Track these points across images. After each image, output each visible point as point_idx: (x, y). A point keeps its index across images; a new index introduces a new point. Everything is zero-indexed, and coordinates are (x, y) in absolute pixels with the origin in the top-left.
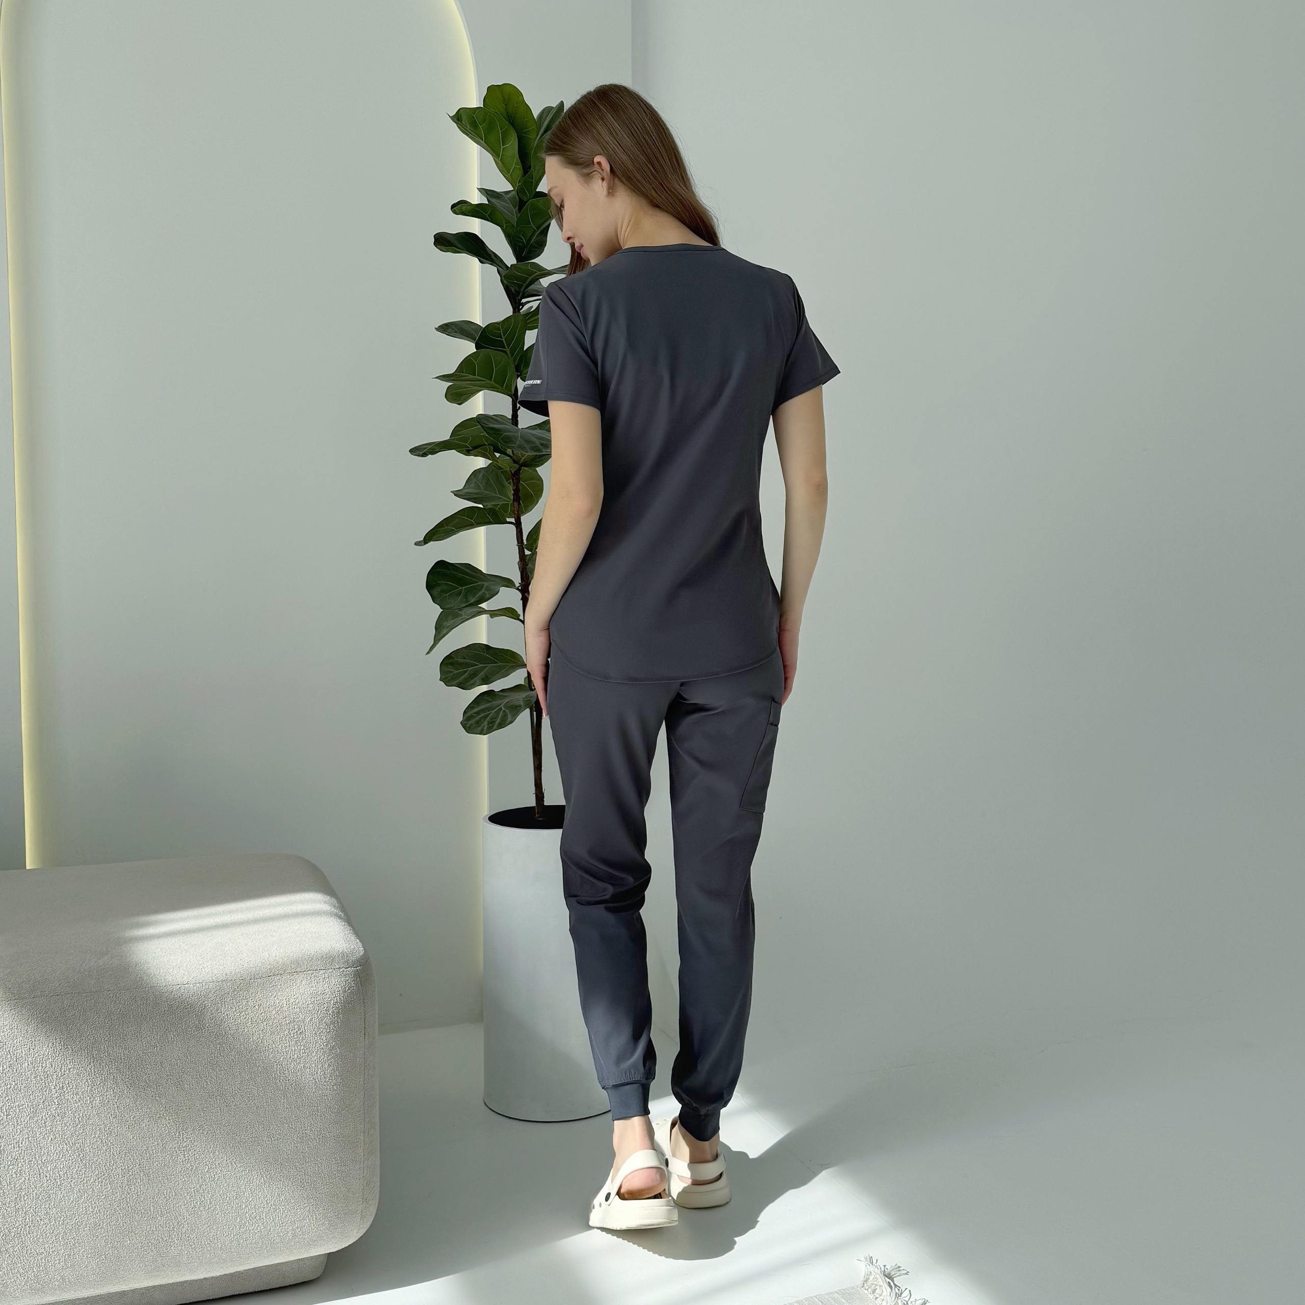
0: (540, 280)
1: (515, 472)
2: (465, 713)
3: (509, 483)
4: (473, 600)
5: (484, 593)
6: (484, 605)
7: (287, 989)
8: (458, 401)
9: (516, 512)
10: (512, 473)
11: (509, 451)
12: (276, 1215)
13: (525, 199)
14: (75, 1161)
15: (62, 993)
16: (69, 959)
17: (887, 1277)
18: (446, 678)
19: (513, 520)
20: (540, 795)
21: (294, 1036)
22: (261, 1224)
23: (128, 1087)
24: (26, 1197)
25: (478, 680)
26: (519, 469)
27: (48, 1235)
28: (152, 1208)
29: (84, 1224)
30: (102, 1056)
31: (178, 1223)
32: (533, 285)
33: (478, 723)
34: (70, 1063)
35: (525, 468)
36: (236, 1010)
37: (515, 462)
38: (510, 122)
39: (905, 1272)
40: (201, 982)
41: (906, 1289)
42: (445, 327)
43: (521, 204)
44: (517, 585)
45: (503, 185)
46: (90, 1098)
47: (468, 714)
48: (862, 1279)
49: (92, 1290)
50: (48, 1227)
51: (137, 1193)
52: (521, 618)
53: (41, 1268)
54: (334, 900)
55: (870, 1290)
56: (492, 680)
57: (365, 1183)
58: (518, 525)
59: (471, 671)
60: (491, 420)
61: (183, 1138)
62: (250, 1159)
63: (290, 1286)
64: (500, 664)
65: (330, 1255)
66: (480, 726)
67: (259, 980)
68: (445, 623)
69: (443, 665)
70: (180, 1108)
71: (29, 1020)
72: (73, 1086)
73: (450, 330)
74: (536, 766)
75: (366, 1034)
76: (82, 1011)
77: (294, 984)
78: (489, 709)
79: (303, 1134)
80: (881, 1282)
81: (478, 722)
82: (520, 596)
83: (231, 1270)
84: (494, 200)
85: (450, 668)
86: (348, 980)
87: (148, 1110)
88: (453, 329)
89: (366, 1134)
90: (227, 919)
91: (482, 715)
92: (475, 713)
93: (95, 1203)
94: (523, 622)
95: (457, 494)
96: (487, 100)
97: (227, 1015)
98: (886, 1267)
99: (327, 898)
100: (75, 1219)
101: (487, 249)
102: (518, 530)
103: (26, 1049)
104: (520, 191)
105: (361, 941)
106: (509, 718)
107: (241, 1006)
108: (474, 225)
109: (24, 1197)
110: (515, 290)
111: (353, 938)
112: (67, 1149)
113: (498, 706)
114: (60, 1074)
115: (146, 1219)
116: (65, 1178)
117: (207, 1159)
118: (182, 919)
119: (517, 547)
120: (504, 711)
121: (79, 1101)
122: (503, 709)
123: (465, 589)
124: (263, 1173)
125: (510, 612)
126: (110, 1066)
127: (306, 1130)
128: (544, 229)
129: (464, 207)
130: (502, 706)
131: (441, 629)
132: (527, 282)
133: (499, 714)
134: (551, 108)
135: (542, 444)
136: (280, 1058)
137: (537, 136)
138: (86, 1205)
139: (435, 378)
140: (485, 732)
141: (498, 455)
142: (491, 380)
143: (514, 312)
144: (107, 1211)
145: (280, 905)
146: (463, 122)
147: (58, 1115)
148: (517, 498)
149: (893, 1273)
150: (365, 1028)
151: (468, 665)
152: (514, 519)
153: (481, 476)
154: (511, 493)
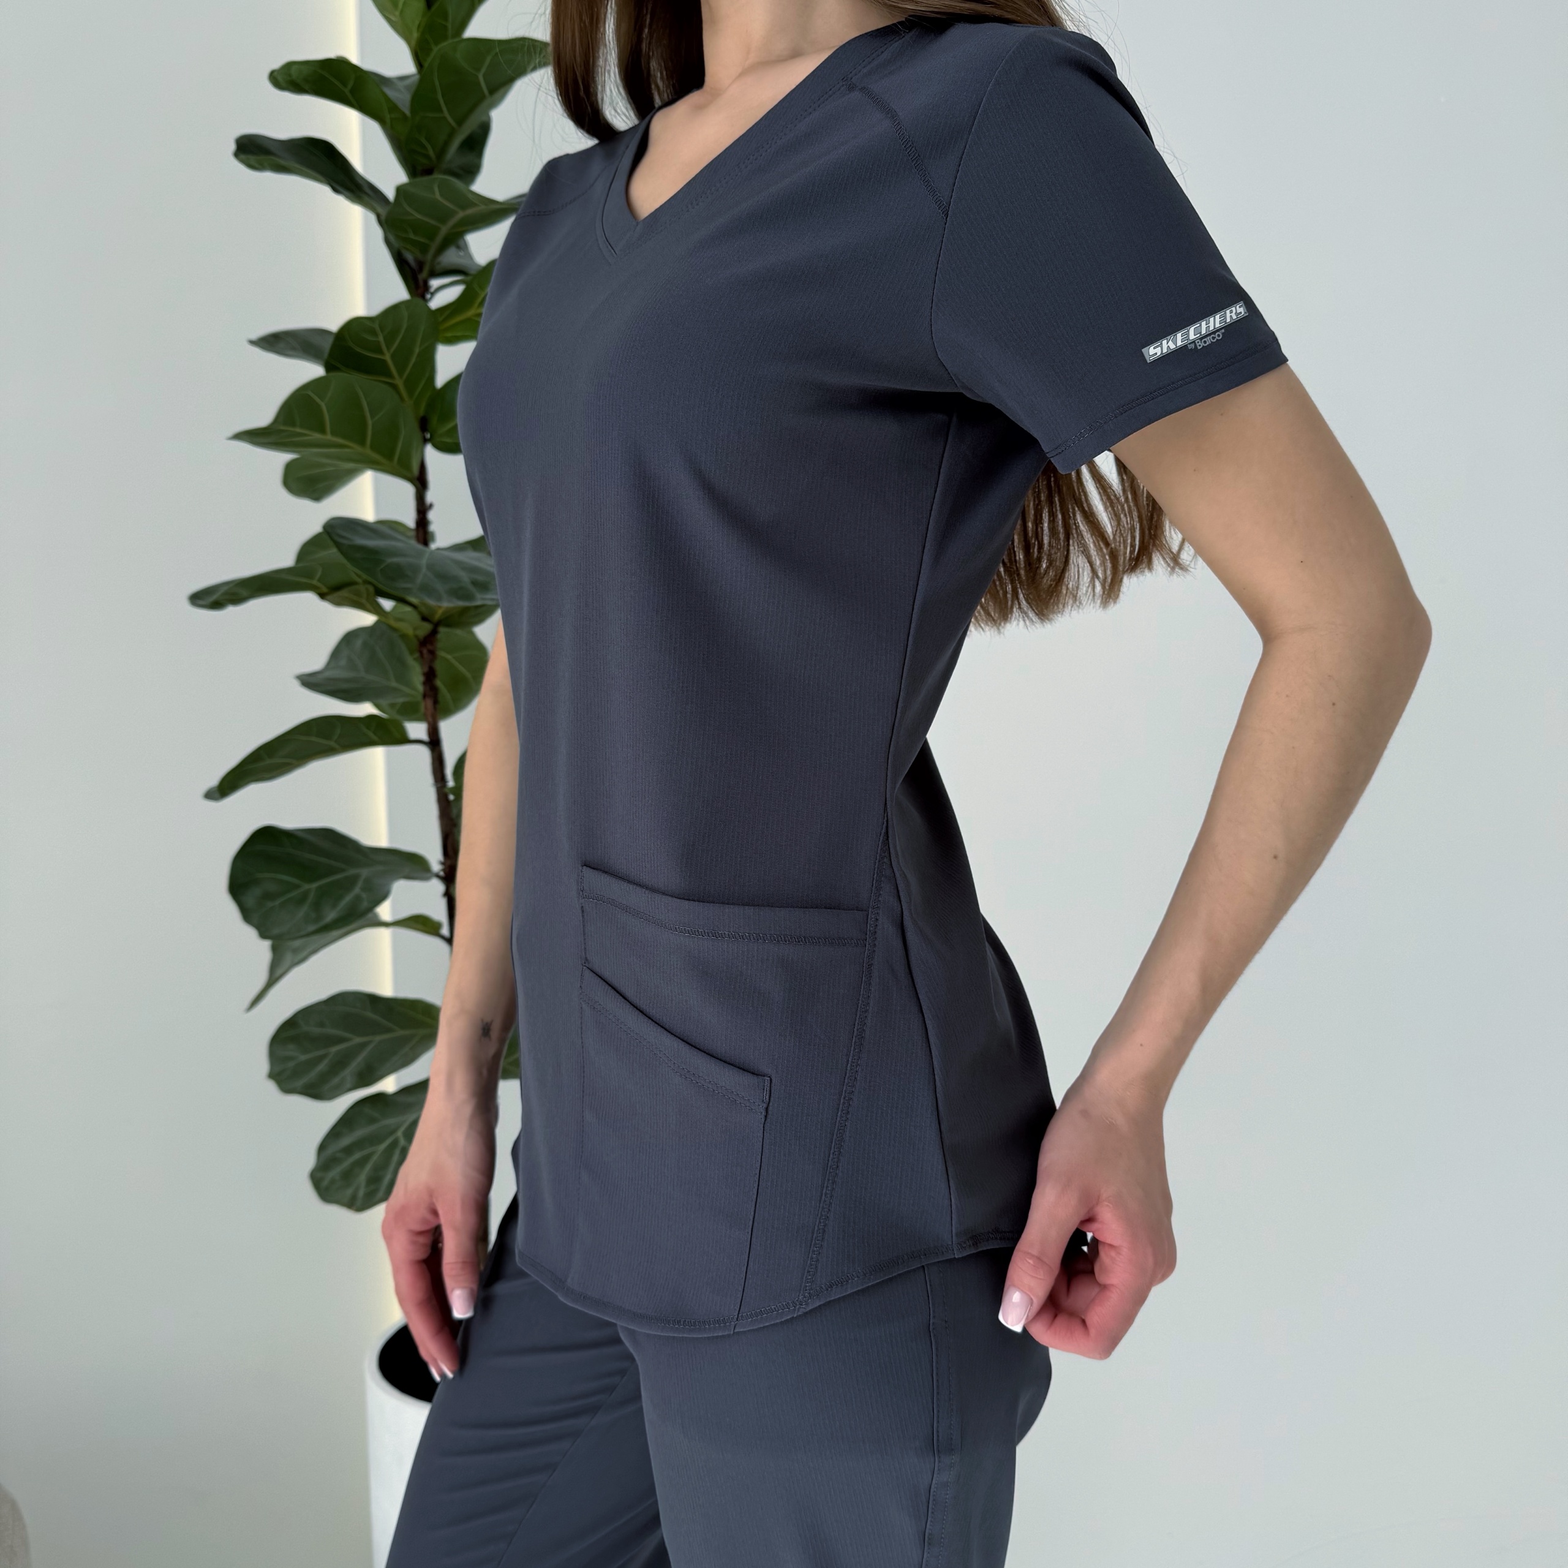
1: (425, 637)
2: (319, 1149)
4: (331, 916)
5: (358, 898)
8: (309, 492)
9: (430, 720)
10: (419, 640)
11: (409, 597)
18: (281, 1072)
19: (417, 729)
25: (346, 1078)
26: (434, 632)
33: (348, 1176)
37: (424, 619)
42: (270, 339)
44: (435, 868)
47: (327, 1155)
52: (445, 931)
58: (434, 743)
59: (335, 1054)
60: (361, 530)
64: (401, 1033)
69: (276, 1040)
73: (278, 344)
78: (373, 1140)
81: (346, 1175)
82: (441, 890)
85: (291, 1050)
88: (289, 343)
91: (357, 1156)
92: (338, 1154)
94: (449, 941)
95: (310, 682)
101: (352, 171)
102: (435, 755)
113: (391, 1134)
122: (402, 1141)
123: (317, 889)
125: (421, 923)
130: (400, 1133)
132: (439, 239)
133: (391, 1155)
135: (475, 583)
139: (227, 438)
140: (359, 1203)
141: (386, 604)
142: (369, 447)
143: (412, 301)
148: (431, 690)
151: (331, 1042)
152: (424, 732)
153: (360, 644)
154: (417, 679)
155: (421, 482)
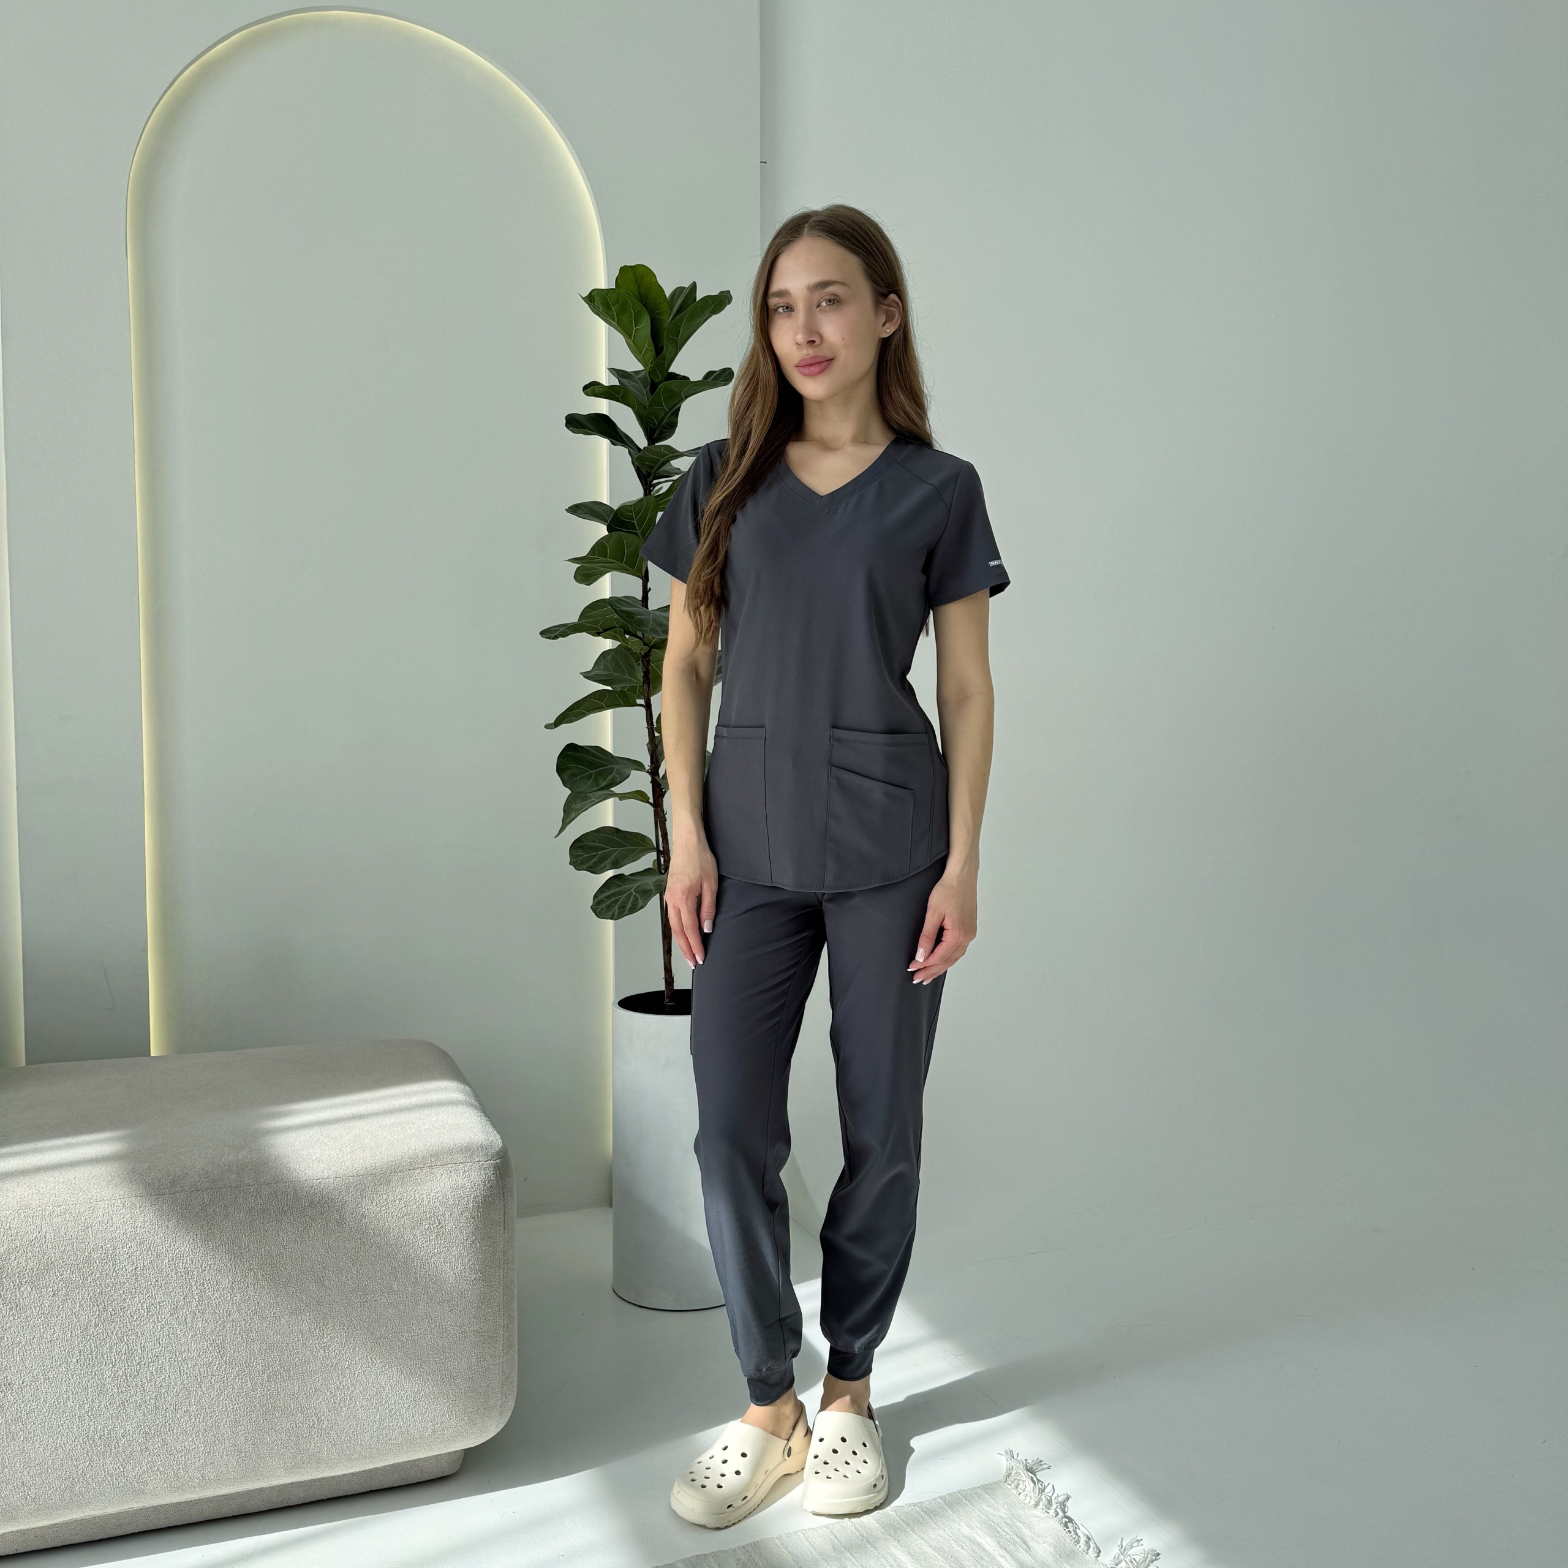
0: (671, 462)
1: (645, 654)
2: (595, 897)
3: (639, 665)
4: (603, 784)
5: (615, 777)
6: (615, 789)
7: (427, 1184)
8: (587, 581)
9: (646, 695)
10: (642, 655)
11: (639, 634)
12: (415, 1411)
13: (657, 381)
14: (216, 1357)
15: (202, 1189)
16: (208, 1153)
17: (1029, 1471)
18: (576, 861)
19: (641, 701)
20: (669, 979)
21: (434, 1230)
22: (400, 1420)
23: (268, 1283)
24: (166, 1395)
25: (608, 865)
26: (650, 651)
27: (188, 1432)
28: (292, 1404)
29: (224, 1421)
30: (243, 1251)
31: (318, 1420)
32: (664, 467)
34: (211, 1258)
35: (656, 650)
36: (376, 1205)
37: (645, 644)
38: (642, 303)
39: (1046, 1466)
40: (341, 1176)
41: (1049, 1484)
42: (575, 508)
43: (653, 387)
44: (647, 768)
45: (633, 365)
46: (231, 1295)
47: (599, 898)
48: (1004, 1473)
49: (231, 1488)
50: (188, 1425)
51: (277, 1390)
52: (651, 800)
53: (181, 1466)
54: (467, 1088)
55: (1013, 1485)
56: (621, 864)
57: (504, 1377)
58: (648, 707)
59: (601, 854)
60: (622, 602)
61: (323, 1334)
62: (390, 1354)
63: (428, 1481)
64: (630, 847)
65: (467, 1452)
66: (610, 911)
67: (399, 1174)
68: (573, 806)
69: (572, 848)
70: (321, 1304)
71: (170, 1217)
72: (213, 1282)
73: (580, 511)
74: (666, 950)
75: (506, 1227)
76: (223, 1206)
77: (434, 1178)
78: (620, 893)
79: (443, 1329)
80: (1024, 1477)
81: (608, 907)
82: (649, 778)
83: (371, 1466)
84: (624, 381)
85: (580, 852)
86: (487, 1173)
87: (289, 1306)
88: (583, 510)
89: (505, 1328)
90: (362, 1109)
91: (613, 899)
92: (605, 897)
93: (235, 1400)
94: (653, 805)
95: (587, 675)
96: (619, 281)
97: (368, 1209)
98: (1028, 1461)
99: (462, 1086)
100: (215, 1416)
101: (619, 431)
102: (648, 712)
103: (167, 1245)
104: (652, 372)
105: (498, 1133)
106: (640, 904)
107: (381, 1201)
108: (602, 406)
109: (164, 1394)
110: (646, 471)
111: (490, 1129)
112: (207, 1347)
113: (629, 890)
114: (200, 1270)
115: (286, 1416)
116: (205, 1375)
117: (347, 1355)
118: (317, 1110)
119: (647, 729)
120: (635, 896)
121: (220, 1297)
122: (634, 893)
123: (596, 772)
124: (402, 1369)
125: (639, 795)
126: (251, 1262)
127: (446, 1325)
128: (675, 411)
129: (597, 389)
130: (632, 890)
131: (570, 811)
132: (660, 463)
133: (630, 898)
134: (682, 288)
136: (420, 1253)
137: (669, 317)
138: (227, 1402)
139: (568, 560)
140: (615, 917)
141: (627, 636)
142: (622, 563)
143: (645, 494)
144: (247, 1408)
145: (416, 1093)
146: (596, 303)
147: (199, 1312)
148: (647, 680)
149: (1035, 1467)
150: (504, 1221)
151: (598, 849)
152: (643, 700)
153: (610, 657)
154: (640, 675)
155: (645, 579)
